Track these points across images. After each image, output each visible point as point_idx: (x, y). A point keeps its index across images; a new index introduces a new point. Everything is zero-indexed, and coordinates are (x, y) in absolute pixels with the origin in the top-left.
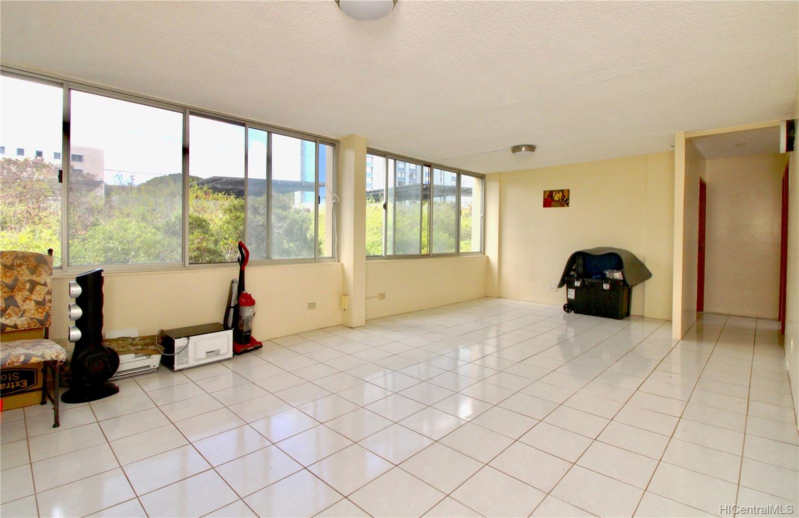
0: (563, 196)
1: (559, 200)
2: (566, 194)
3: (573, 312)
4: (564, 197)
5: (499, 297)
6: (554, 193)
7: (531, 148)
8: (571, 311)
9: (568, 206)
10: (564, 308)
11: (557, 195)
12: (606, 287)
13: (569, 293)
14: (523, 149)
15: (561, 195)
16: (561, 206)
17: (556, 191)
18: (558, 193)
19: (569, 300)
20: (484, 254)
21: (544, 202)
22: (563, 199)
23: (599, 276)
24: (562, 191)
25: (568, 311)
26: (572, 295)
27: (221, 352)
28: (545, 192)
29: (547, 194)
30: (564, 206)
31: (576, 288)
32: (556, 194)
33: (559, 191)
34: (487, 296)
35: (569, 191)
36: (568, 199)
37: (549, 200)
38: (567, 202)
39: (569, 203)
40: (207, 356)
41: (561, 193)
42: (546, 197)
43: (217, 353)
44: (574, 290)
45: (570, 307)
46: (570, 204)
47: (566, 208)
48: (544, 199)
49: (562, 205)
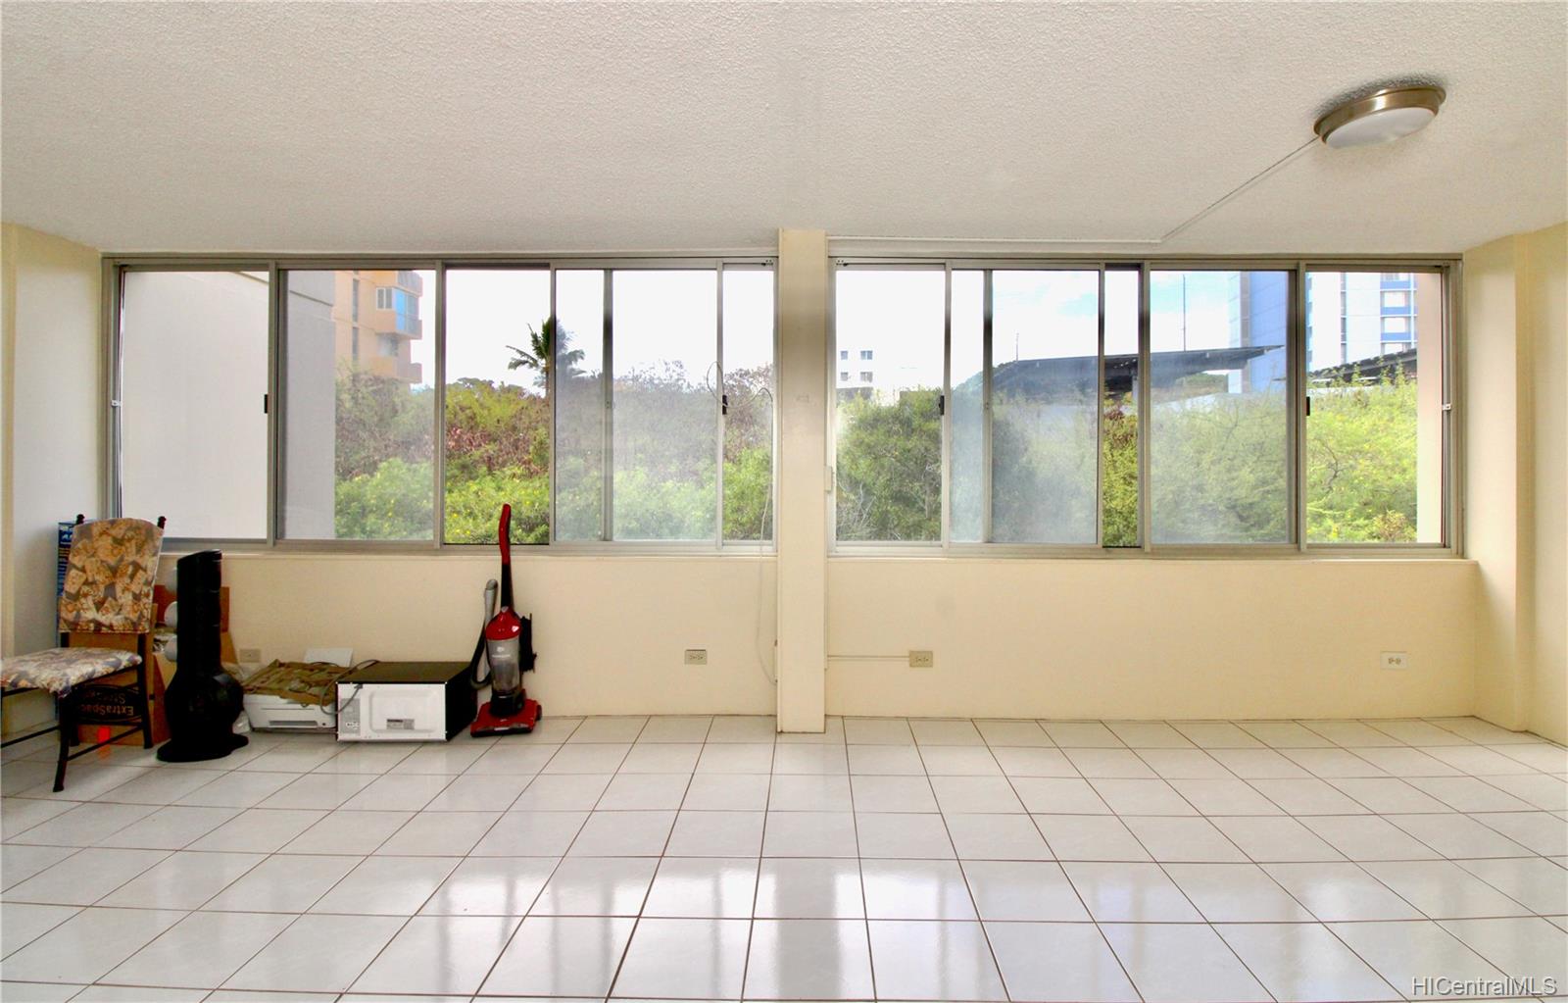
27: (416, 726)
40: (388, 726)
43: (408, 725)
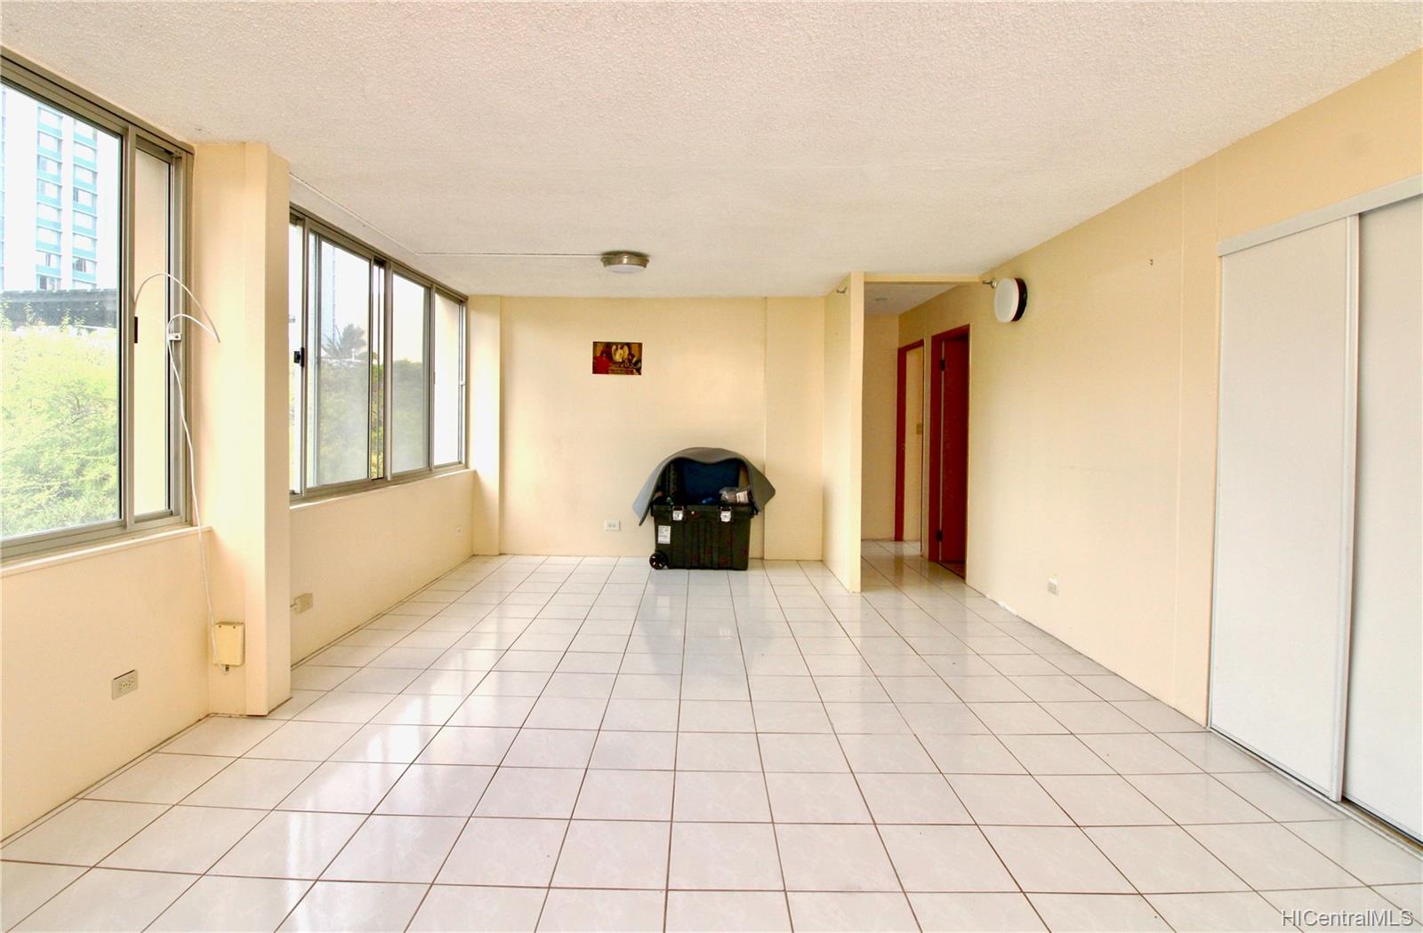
0: (630, 354)
1: (623, 362)
2: (635, 351)
3: (666, 567)
4: (633, 356)
5: (501, 554)
6: (614, 347)
7: (641, 259)
8: (663, 566)
9: (640, 374)
10: (652, 561)
11: (620, 351)
12: (726, 517)
13: (659, 534)
14: (625, 261)
15: (627, 352)
16: (627, 374)
17: (616, 344)
18: (622, 348)
19: (659, 546)
20: (466, 466)
21: (594, 363)
22: (630, 361)
23: (710, 499)
24: (628, 345)
25: (657, 567)
26: (665, 536)
28: (595, 344)
29: (600, 349)
30: (632, 373)
31: (674, 524)
32: (617, 349)
33: (622, 345)
34: (474, 555)
35: (640, 345)
36: (640, 361)
37: (607, 360)
38: (639, 366)
39: (640, 368)
41: (626, 348)
42: (598, 354)
44: (670, 527)
45: (663, 559)
46: (643, 370)
47: (635, 377)
48: (595, 358)
49: (629, 372)
